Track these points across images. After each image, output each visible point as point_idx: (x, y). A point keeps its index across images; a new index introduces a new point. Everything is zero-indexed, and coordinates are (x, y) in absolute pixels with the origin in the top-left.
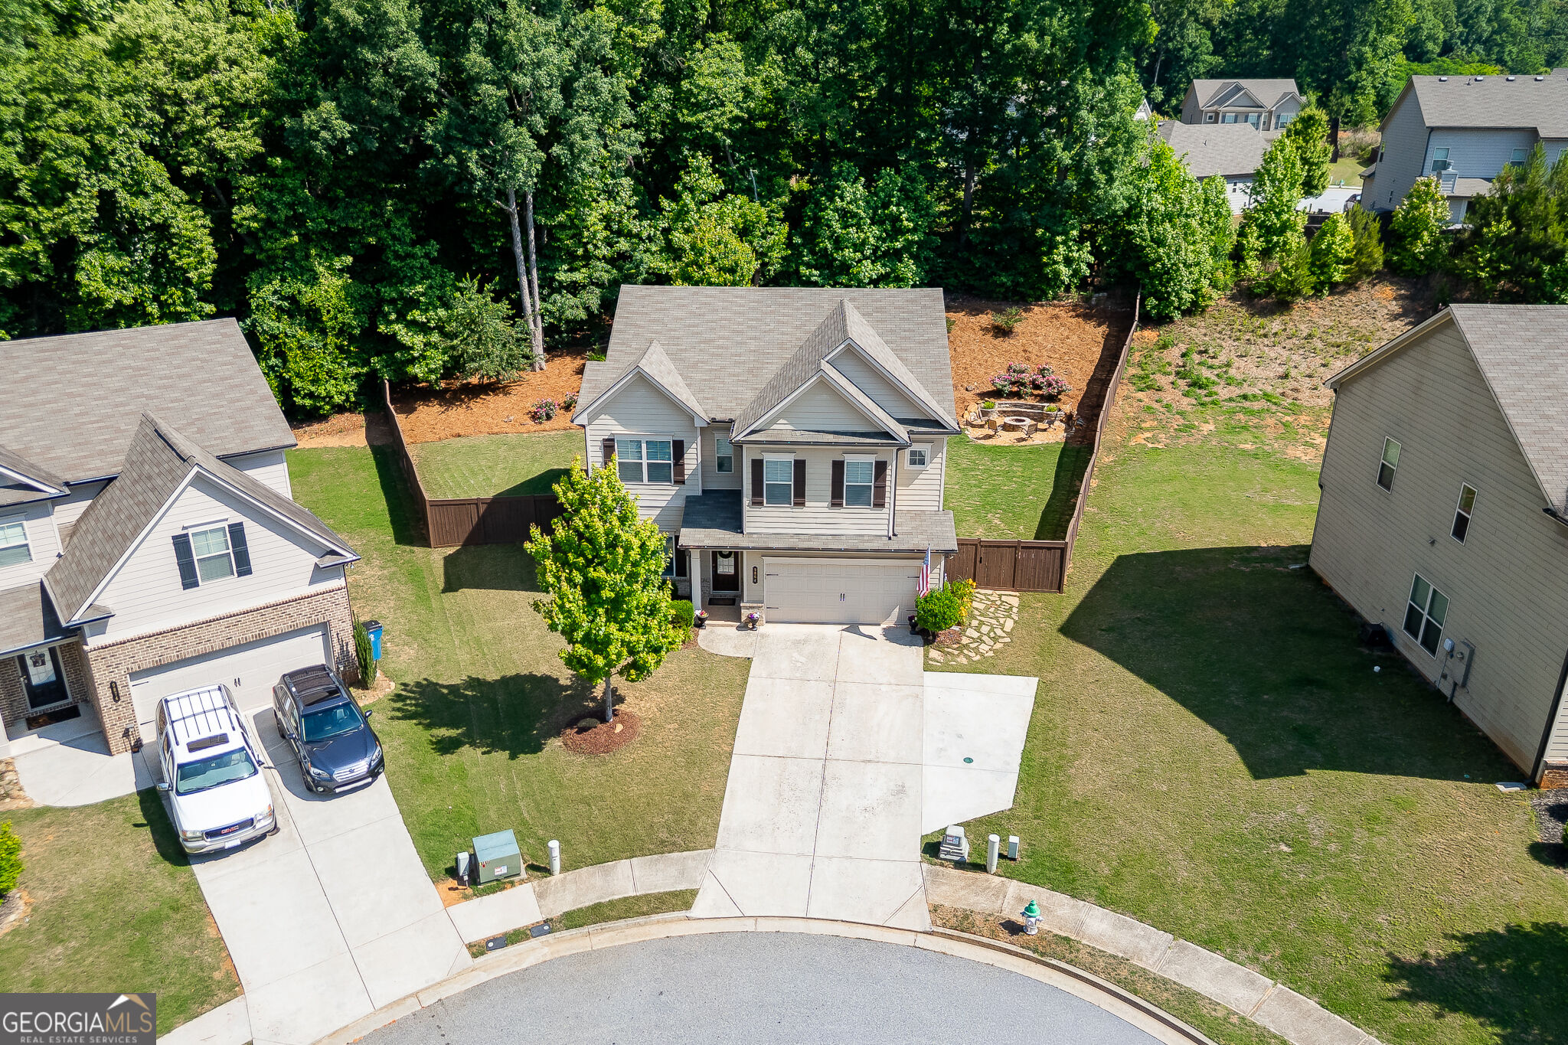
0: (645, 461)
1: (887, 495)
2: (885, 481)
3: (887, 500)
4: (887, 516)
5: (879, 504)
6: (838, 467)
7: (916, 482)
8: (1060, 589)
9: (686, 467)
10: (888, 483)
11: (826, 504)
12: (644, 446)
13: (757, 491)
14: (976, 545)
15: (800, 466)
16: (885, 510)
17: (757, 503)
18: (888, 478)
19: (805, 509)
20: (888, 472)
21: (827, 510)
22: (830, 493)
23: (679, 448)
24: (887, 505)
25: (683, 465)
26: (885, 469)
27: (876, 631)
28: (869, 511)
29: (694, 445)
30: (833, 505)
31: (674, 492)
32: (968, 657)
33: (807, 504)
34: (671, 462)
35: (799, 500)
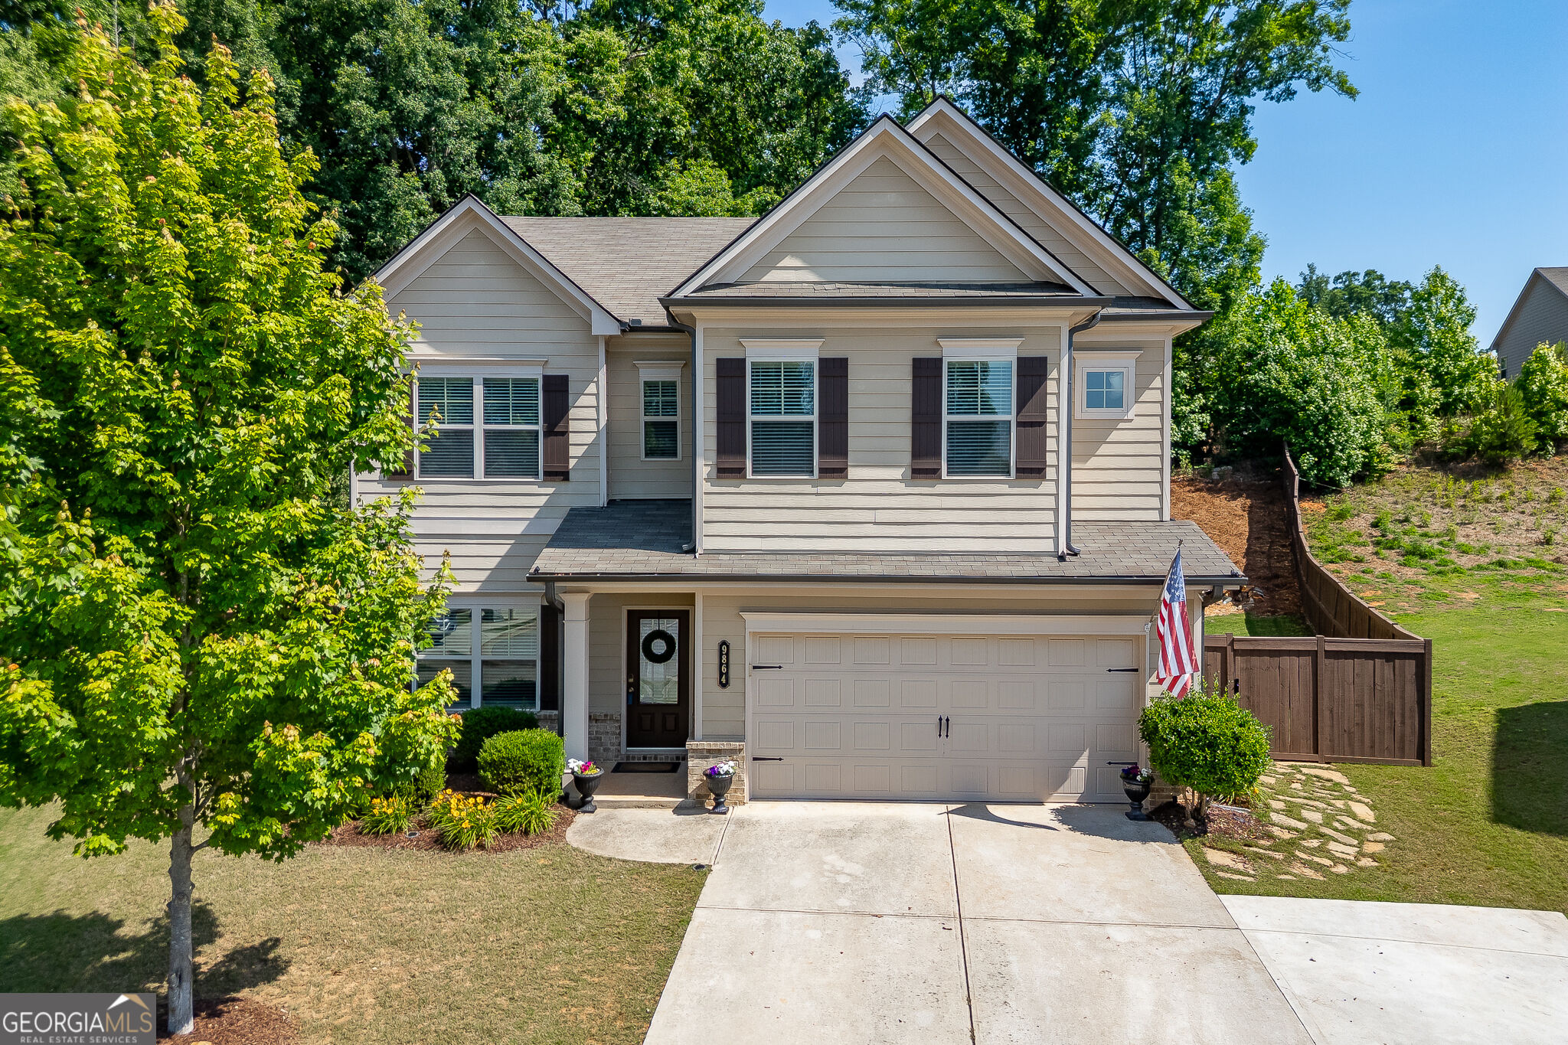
0: (479, 427)
1: (1051, 444)
2: (1043, 408)
3: (1050, 459)
4: (1050, 502)
5: (1033, 470)
6: (926, 372)
7: (1104, 449)
8: (1422, 755)
9: (573, 438)
10: (1051, 415)
11: (898, 473)
12: (478, 391)
13: (729, 442)
14: (1223, 650)
15: (835, 371)
16: (1047, 487)
17: (730, 471)
18: (1051, 401)
19: (847, 487)
20: (1051, 386)
21: (900, 488)
22: (907, 444)
23: (558, 391)
24: (1050, 473)
25: (565, 433)
26: (1043, 377)
28: (1004, 488)
29: (592, 388)
30: (917, 473)
31: (541, 501)
33: (852, 473)
34: (539, 427)
35: (834, 462)
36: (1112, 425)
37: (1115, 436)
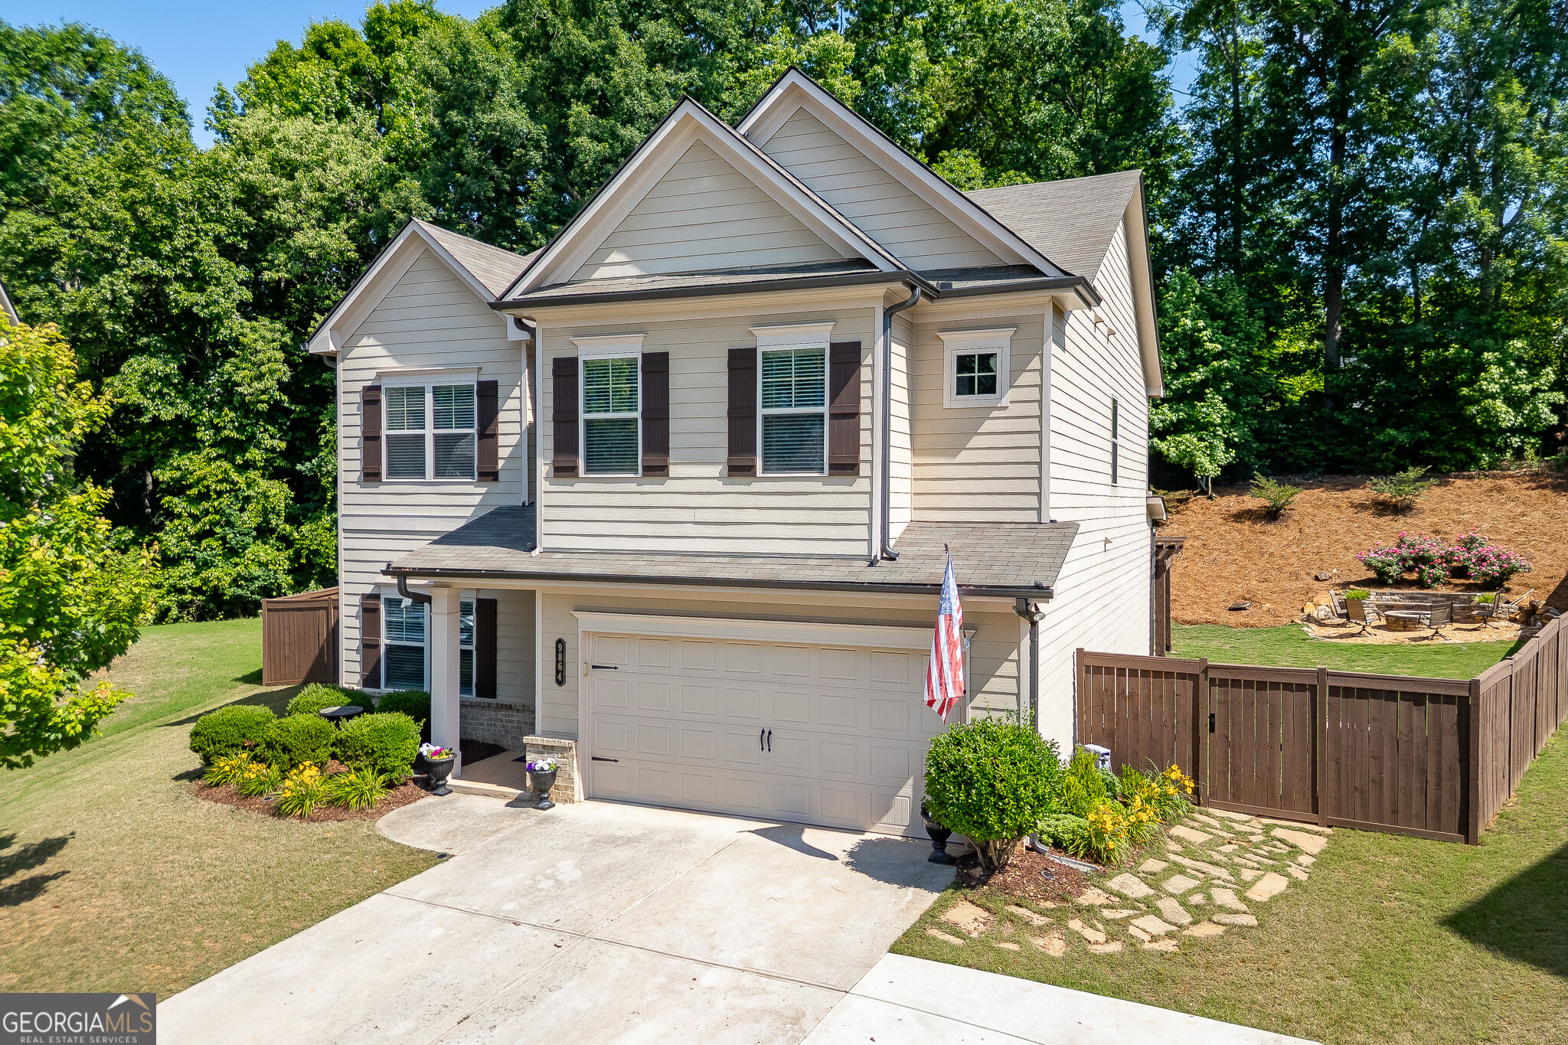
0: (429, 432)
1: (865, 438)
2: (857, 399)
3: (864, 454)
4: (863, 501)
5: (846, 467)
6: (741, 362)
7: (976, 441)
8: (1466, 829)
9: (502, 441)
10: (865, 406)
11: (715, 470)
12: (429, 397)
13: (565, 440)
15: (656, 366)
16: (861, 484)
17: (564, 470)
18: (865, 390)
19: (670, 485)
20: (865, 373)
21: (718, 486)
22: (723, 440)
23: (489, 394)
24: (864, 469)
25: (494, 436)
26: (856, 364)
27: (841, 843)
28: (818, 486)
29: (516, 392)
30: (734, 470)
31: (477, 500)
32: (1075, 941)
33: (673, 470)
34: (474, 431)
35: (655, 460)
36: (984, 414)
37: (987, 426)
